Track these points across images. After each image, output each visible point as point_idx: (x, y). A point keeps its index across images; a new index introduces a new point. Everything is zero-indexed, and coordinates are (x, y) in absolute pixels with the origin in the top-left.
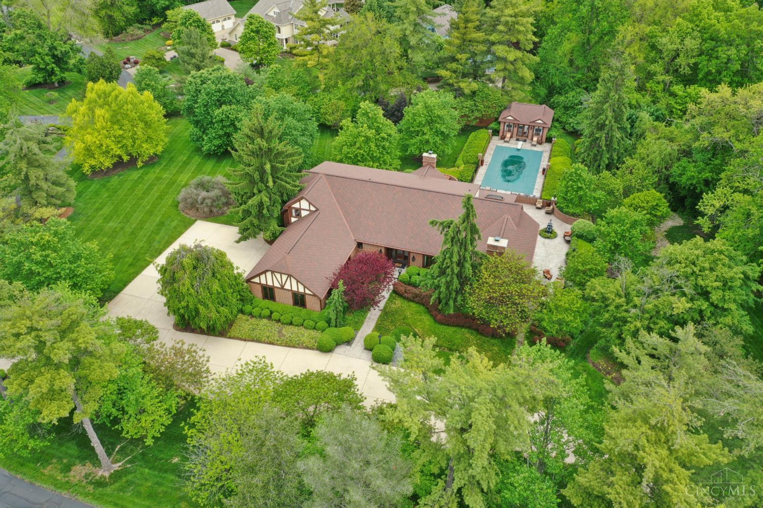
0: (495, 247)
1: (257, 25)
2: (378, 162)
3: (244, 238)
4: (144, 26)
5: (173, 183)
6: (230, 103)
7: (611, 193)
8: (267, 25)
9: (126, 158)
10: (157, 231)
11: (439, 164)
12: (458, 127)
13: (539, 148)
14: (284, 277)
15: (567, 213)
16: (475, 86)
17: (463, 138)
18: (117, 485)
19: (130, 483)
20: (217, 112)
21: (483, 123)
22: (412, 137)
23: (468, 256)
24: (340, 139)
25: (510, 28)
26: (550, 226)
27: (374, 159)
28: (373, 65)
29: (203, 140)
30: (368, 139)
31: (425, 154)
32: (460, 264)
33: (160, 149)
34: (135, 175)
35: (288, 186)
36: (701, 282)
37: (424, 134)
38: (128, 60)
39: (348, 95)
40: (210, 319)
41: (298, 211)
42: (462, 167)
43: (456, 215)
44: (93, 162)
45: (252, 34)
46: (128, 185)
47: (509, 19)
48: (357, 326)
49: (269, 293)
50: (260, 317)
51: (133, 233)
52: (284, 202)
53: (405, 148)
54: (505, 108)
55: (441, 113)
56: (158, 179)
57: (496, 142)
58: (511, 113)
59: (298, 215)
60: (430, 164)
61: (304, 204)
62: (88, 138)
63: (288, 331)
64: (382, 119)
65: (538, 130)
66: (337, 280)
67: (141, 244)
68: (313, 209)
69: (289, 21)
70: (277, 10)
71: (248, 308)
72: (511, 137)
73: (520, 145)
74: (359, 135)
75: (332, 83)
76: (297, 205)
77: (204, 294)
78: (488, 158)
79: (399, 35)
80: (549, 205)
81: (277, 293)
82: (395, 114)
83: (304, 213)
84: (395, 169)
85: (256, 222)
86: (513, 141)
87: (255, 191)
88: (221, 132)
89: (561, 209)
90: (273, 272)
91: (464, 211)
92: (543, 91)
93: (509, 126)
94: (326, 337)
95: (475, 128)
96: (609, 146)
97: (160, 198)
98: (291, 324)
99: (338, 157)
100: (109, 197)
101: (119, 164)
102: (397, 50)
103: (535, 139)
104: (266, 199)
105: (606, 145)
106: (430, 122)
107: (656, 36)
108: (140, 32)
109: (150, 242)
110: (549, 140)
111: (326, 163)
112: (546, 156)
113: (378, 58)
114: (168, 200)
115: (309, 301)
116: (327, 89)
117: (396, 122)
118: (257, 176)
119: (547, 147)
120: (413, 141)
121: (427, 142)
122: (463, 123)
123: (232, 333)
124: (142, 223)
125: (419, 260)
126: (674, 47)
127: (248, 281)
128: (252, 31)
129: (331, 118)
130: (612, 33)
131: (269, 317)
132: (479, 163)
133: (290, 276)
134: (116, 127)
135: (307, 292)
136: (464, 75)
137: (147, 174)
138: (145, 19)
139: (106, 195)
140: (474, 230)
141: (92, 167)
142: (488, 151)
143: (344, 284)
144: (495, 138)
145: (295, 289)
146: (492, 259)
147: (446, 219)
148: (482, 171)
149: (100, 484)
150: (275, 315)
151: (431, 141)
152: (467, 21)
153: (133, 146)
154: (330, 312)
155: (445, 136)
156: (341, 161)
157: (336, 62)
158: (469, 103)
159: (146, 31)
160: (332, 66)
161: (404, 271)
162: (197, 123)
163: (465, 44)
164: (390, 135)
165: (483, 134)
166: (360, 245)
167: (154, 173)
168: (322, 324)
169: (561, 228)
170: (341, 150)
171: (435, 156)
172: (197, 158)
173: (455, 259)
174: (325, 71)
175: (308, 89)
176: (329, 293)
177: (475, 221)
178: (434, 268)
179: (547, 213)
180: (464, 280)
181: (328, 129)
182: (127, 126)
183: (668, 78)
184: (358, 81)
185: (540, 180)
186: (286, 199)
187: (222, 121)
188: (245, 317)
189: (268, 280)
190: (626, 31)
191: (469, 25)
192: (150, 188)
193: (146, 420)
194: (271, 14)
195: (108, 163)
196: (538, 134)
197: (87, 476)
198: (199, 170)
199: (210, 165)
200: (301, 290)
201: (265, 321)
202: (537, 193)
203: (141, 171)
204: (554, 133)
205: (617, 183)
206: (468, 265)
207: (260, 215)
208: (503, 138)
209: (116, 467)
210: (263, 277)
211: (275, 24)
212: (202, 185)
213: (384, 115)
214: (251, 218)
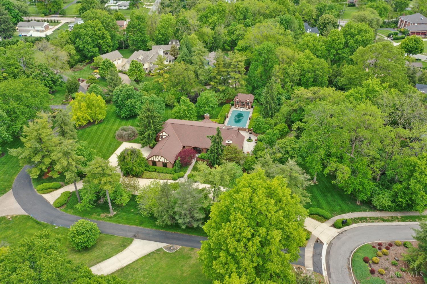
0: (228, 144)
1: (135, 65)
2: (188, 118)
3: (143, 147)
4: (83, 64)
5: (111, 130)
6: (131, 98)
7: (270, 125)
8: (139, 64)
9: (92, 121)
10: (109, 146)
11: (211, 118)
12: (218, 104)
13: (249, 110)
14: (160, 157)
15: (256, 133)
16: (224, 88)
17: (220, 108)
18: (116, 217)
19: (120, 217)
20: (127, 102)
21: (228, 101)
22: (200, 109)
23: (219, 146)
24: (174, 110)
25: (236, 66)
26: (250, 138)
27: (187, 117)
28: (185, 81)
29: (121, 113)
30: (184, 110)
31: (205, 115)
32: (217, 149)
33: (105, 117)
34: (96, 127)
35: (158, 128)
36: (286, 149)
37: (205, 107)
38: (79, 80)
39: (175, 92)
40: (136, 171)
41: (162, 136)
42: (220, 119)
43: (215, 134)
44: (80, 123)
45: (134, 68)
46: (94, 131)
47: (235, 63)
48: (185, 172)
49: (154, 163)
50: (152, 171)
51: (100, 148)
52: (157, 133)
53: (198, 113)
54: (236, 96)
55: (211, 99)
56: (105, 128)
57: (233, 108)
58: (238, 98)
59: (162, 137)
60: (207, 118)
61: (164, 134)
62: (79, 114)
63: (162, 175)
64: (189, 102)
65: (248, 103)
66: (178, 157)
67: (105, 151)
68: (167, 135)
69: (148, 61)
70: (142, 57)
71: (148, 169)
72: (239, 106)
73: (242, 109)
74: (181, 109)
75: (169, 88)
76: (161, 134)
77: (135, 163)
78: (230, 115)
79: (193, 69)
80: (250, 130)
81: (157, 163)
82: (194, 100)
83: (164, 137)
84: (195, 120)
85: (147, 141)
86: (239, 108)
87: (147, 130)
88: (128, 110)
89: (254, 132)
90: (156, 156)
91: (217, 132)
92: (251, 88)
93: (237, 102)
94: (175, 175)
95: (225, 103)
96: (271, 109)
97: (108, 135)
98: (163, 173)
99: (174, 117)
100: (87, 135)
101: (89, 123)
102: (194, 75)
103: (247, 107)
104: (151, 132)
105: (270, 109)
106: (207, 103)
107: (287, 69)
108: (81, 67)
109: (108, 150)
110: (252, 107)
111: (170, 119)
112: (251, 113)
113: (187, 78)
114: (111, 135)
115: (168, 165)
116: (167, 91)
117: (195, 103)
118: (147, 125)
119: (252, 109)
120: (201, 110)
121: (207, 110)
122: (220, 102)
123: (143, 176)
124: (103, 144)
125: (205, 150)
126: (292, 73)
127: (147, 160)
128: (134, 67)
129: (169, 102)
130: (272, 67)
131: (155, 171)
132: (226, 117)
133: (162, 157)
134: (89, 109)
135: (168, 162)
136: (220, 84)
137: (100, 126)
138: (82, 61)
139: (86, 135)
140: (221, 138)
141: (79, 125)
142: (230, 112)
143: (180, 158)
144: (233, 107)
145: (163, 161)
146: (227, 147)
147: (212, 135)
148: (227, 120)
149: (110, 218)
150: (157, 170)
151: (208, 110)
152: (219, 64)
153: (95, 116)
154: (176, 168)
155: (213, 108)
156: (175, 118)
157: (170, 80)
158: (222, 94)
159: (84, 66)
160: (169, 82)
161: (200, 155)
162: (118, 107)
163: (219, 73)
164: (192, 108)
165: (228, 106)
166: (184, 147)
167: (102, 126)
168: (173, 172)
169: (254, 138)
170: (175, 114)
171: (208, 115)
172: (118, 119)
173: (215, 148)
174: (166, 84)
175: (159, 90)
176: (175, 162)
177: (221, 135)
178: (209, 152)
179: (250, 133)
180: (218, 154)
181: (169, 106)
182: (93, 109)
183: (291, 84)
184: (179, 87)
185: (248, 121)
186: (158, 131)
187: (129, 105)
188: (147, 172)
189: (154, 159)
190: (276, 67)
191: (220, 66)
192: (103, 132)
193: (123, 198)
194: (140, 58)
195: (85, 123)
196: (248, 105)
197: (106, 216)
198: (120, 125)
199: (124, 122)
200: (166, 161)
201: (154, 172)
202: (247, 127)
203: (97, 126)
204: (254, 104)
205: (272, 122)
206: (219, 149)
207: (149, 138)
208: (235, 107)
209: (114, 213)
210: (152, 158)
211: (142, 63)
212: (124, 130)
213: (190, 101)
214: (145, 139)
